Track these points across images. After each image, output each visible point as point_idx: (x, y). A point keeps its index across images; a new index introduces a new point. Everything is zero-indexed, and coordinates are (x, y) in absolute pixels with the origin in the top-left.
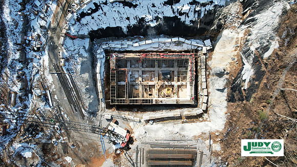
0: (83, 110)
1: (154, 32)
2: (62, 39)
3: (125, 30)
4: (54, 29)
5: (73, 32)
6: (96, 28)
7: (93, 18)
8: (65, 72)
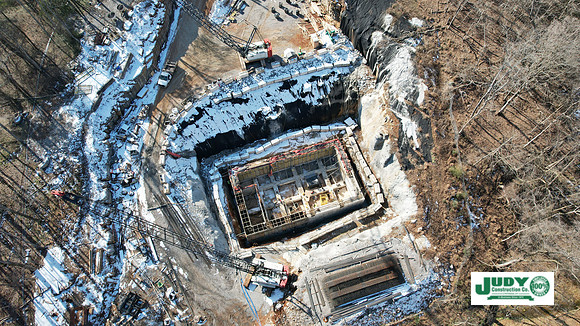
0: (207, 253)
1: (278, 126)
2: (162, 158)
3: (241, 133)
4: (150, 150)
5: (175, 147)
6: (203, 140)
7: (197, 127)
8: (172, 202)
